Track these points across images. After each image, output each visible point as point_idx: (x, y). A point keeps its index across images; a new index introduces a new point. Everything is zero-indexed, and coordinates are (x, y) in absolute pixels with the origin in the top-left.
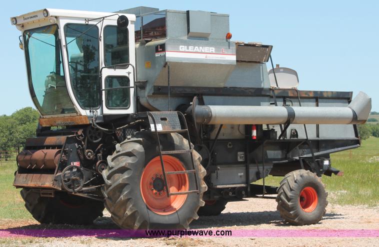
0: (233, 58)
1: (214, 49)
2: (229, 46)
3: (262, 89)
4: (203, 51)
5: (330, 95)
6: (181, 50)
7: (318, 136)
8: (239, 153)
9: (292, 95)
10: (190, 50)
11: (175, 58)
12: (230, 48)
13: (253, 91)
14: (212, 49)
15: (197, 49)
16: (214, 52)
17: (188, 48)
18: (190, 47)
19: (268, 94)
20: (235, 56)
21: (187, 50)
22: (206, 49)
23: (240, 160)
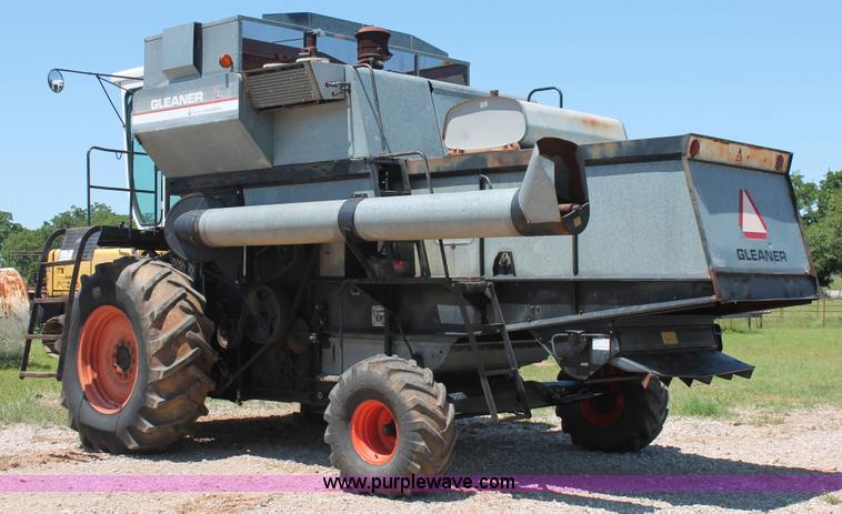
0: (231, 106)
1: (201, 93)
2: (227, 83)
3: (347, 163)
4: (185, 103)
5: (611, 153)
6: (153, 108)
7: (576, 271)
8: (374, 308)
9: (496, 165)
10: (166, 106)
11: (142, 125)
12: (230, 85)
13: (329, 168)
14: (199, 96)
15: (176, 101)
16: (202, 101)
17: (163, 103)
18: (166, 99)
19: (362, 171)
20: (237, 101)
21: (161, 107)
22: (190, 98)
23: (378, 324)
